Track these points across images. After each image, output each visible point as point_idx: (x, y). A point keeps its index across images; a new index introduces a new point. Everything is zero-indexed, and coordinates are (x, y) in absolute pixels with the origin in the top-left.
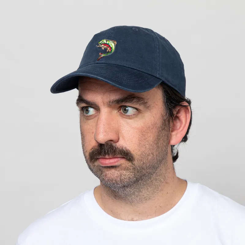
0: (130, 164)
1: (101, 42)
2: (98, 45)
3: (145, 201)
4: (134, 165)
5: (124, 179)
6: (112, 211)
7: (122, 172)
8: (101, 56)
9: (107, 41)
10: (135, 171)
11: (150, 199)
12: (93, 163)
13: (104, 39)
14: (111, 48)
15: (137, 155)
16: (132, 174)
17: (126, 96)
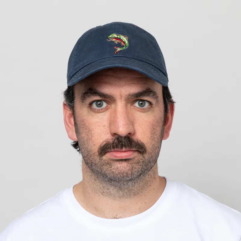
0: (141, 157)
1: (111, 36)
2: (109, 39)
3: (133, 196)
4: (144, 158)
5: (134, 172)
6: (95, 208)
7: (133, 165)
8: (117, 49)
9: (117, 36)
10: (143, 164)
11: (138, 193)
12: (101, 157)
13: (113, 33)
14: (124, 43)
15: (149, 148)
16: (140, 167)
17: (144, 90)
